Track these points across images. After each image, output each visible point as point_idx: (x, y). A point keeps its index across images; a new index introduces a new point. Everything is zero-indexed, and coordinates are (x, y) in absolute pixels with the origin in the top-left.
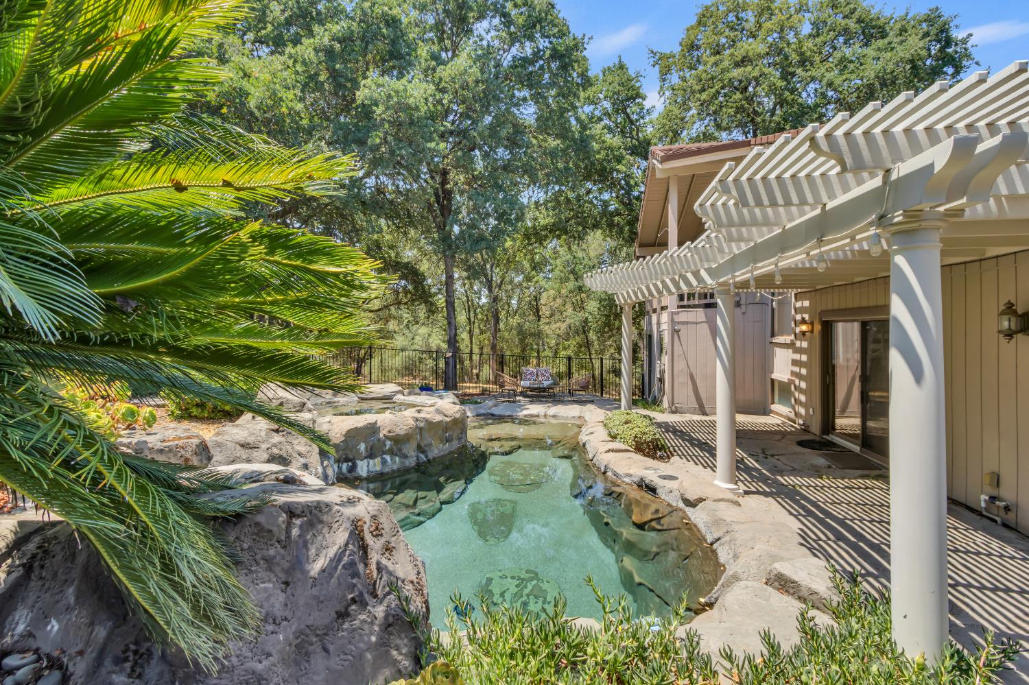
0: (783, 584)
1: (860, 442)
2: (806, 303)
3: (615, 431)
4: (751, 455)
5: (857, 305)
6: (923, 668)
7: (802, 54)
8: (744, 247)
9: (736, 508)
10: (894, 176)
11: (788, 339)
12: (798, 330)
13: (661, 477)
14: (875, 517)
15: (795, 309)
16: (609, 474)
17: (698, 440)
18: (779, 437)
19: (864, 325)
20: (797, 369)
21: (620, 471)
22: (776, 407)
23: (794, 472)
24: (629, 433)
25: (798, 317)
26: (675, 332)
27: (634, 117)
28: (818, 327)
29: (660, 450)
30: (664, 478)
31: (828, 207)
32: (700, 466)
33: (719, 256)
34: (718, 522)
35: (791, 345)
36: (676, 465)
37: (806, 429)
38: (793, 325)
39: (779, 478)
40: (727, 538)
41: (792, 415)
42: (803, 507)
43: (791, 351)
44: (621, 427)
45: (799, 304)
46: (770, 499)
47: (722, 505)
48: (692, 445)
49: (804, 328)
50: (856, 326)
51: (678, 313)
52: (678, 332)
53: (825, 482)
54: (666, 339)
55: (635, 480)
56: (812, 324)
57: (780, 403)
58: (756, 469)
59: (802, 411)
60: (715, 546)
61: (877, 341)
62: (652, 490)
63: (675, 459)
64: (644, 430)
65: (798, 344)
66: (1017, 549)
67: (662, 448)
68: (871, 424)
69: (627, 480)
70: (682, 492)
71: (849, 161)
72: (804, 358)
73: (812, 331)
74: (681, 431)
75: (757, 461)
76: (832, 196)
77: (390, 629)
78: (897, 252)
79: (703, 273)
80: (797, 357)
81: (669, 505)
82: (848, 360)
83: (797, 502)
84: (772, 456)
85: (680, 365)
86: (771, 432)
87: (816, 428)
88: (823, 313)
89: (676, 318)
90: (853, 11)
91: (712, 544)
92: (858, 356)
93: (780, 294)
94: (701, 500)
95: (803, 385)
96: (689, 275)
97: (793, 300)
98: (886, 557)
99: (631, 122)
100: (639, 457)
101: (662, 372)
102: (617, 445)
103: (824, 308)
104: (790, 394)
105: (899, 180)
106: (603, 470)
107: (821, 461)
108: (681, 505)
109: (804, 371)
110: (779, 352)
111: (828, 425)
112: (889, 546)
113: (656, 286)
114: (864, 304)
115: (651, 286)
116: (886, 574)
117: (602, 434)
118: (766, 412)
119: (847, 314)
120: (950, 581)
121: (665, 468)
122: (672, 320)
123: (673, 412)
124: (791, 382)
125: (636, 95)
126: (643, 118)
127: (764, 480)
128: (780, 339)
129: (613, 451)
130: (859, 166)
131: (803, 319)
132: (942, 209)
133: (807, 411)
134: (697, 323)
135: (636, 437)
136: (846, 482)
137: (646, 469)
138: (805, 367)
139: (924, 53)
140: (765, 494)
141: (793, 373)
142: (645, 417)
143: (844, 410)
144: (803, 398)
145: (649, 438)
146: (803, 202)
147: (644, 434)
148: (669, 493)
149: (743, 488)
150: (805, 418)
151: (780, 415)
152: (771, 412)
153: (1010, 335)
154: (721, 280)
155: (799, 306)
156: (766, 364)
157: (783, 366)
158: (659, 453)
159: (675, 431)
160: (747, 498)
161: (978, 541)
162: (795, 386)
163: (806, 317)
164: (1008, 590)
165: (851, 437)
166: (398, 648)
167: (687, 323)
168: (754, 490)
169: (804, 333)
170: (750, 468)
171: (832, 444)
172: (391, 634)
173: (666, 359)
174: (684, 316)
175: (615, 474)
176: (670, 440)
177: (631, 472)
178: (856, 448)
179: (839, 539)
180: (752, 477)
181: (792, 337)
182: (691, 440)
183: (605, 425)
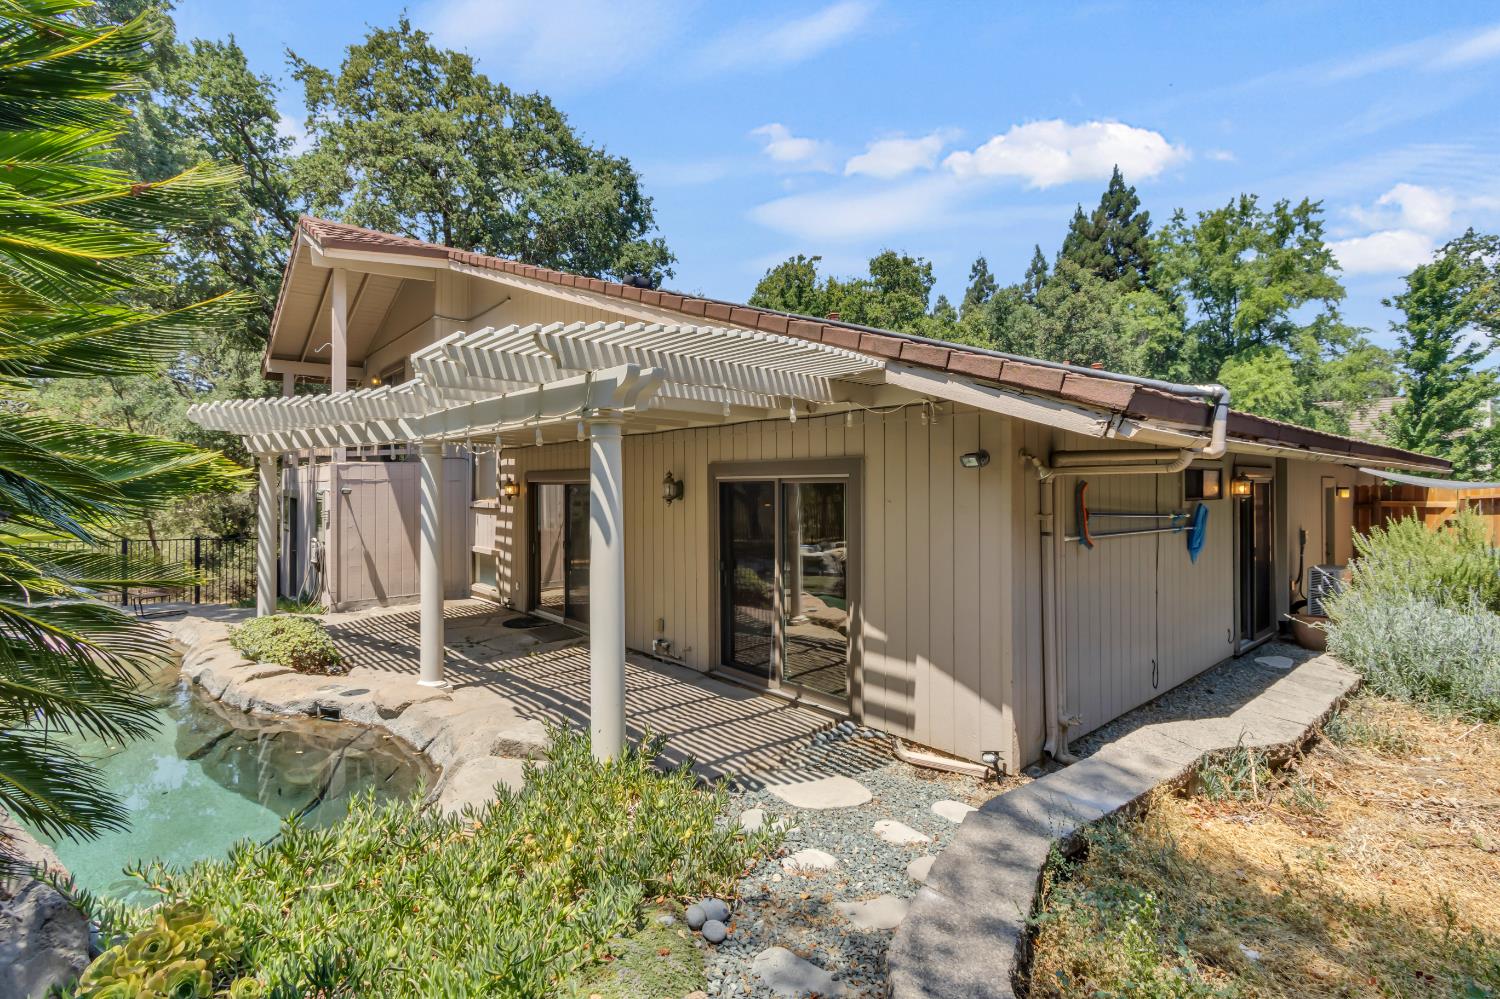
0: (507, 749)
1: (563, 612)
2: (512, 462)
3: (255, 648)
4: (454, 647)
5: (561, 467)
6: (610, 766)
7: (503, 155)
8: (458, 405)
9: (447, 704)
10: (593, 380)
11: (492, 503)
12: (503, 493)
13: (344, 694)
14: (577, 679)
15: (500, 468)
16: (258, 710)
17: (384, 641)
18: (483, 621)
19: (568, 489)
20: (501, 539)
21: (275, 701)
22: (478, 587)
23: (503, 655)
24: (282, 649)
25: (504, 477)
26: (342, 495)
27: (258, 143)
28: (524, 490)
29: (330, 664)
30: (350, 694)
31: (545, 388)
32: (393, 672)
33: (425, 408)
34: (429, 723)
35: (495, 511)
36: (358, 677)
37: (511, 608)
38: (498, 486)
39: (488, 665)
40: (442, 736)
41: (497, 594)
42: (515, 688)
43: (495, 517)
44: (268, 642)
45: (504, 462)
46: (481, 688)
47: (432, 704)
48: (378, 649)
49: (510, 490)
50: (560, 489)
51: (348, 467)
52: (347, 494)
53: (534, 659)
54: (328, 504)
55: (305, 707)
56: (518, 485)
57: (483, 580)
58: (462, 661)
59: (507, 587)
60: (427, 751)
61: (578, 504)
62: (333, 714)
63: (357, 670)
64: (306, 638)
65: (503, 509)
66: (673, 677)
67: (334, 660)
68: (573, 593)
69: (291, 711)
70: (378, 703)
71: (563, 360)
72: (510, 525)
73: (518, 494)
74: (357, 635)
75: (462, 652)
76: (548, 379)
77: (48, 925)
78: (595, 440)
79: (402, 424)
80: (501, 524)
81: (361, 725)
82: (551, 525)
83: (508, 685)
84: (478, 643)
85: (350, 543)
86: (473, 617)
87: (521, 605)
88: (529, 473)
89: (345, 475)
90: (556, 128)
91: (423, 750)
92: (561, 520)
93: (482, 449)
94: (406, 705)
95: (509, 557)
96: (382, 424)
97: (498, 457)
98: (588, 710)
99: (252, 149)
100: (303, 677)
101: (321, 555)
102: (262, 667)
103: (530, 469)
104: (494, 568)
105: (597, 383)
106: (244, 707)
107: (528, 639)
108: (378, 720)
109: (509, 541)
110: (482, 519)
111: (534, 600)
112: (589, 701)
113: (326, 432)
114: (568, 466)
115: (318, 431)
116: (586, 723)
117: (231, 656)
118: (466, 594)
119: (553, 475)
120: (628, 713)
121: (345, 682)
122: (339, 478)
123: (339, 611)
124: (495, 554)
125: (261, 111)
126: (273, 148)
127: (472, 670)
128: (482, 503)
129: (259, 676)
130: (570, 366)
131: (509, 480)
132: (622, 410)
133: (512, 588)
134: (375, 483)
135: (293, 651)
136: (552, 654)
137: (319, 690)
138: (510, 536)
139: (615, 204)
140: (475, 684)
141: (498, 544)
142: (306, 620)
143: (547, 583)
144: (508, 572)
145: (315, 649)
146: (525, 379)
147: (306, 645)
148: (358, 712)
149: (451, 685)
150: (511, 596)
151: (484, 594)
152: (472, 593)
153: (670, 500)
154: (429, 437)
155: (505, 464)
156: (467, 534)
157: (486, 535)
158: (329, 669)
159: (347, 636)
160: (456, 692)
161: (650, 679)
162: (500, 559)
163: (512, 477)
164: (664, 708)
165: (555, 609)
166: (65, 945)
167: (360, 482)
168: (462, 683)
169: (509, 496)
170: (453, 661)
171: (538, 619)
172: (48, 932)
173: (327, 535)
174: (358, 471)
175: (268, 708)
176: (344, 649)
177: (297, 698)
178: (560, 619)
179: (547, 707)
180: (458, 670)
181: (497, 500)
182: (374, 644)
183: (234, 644)
